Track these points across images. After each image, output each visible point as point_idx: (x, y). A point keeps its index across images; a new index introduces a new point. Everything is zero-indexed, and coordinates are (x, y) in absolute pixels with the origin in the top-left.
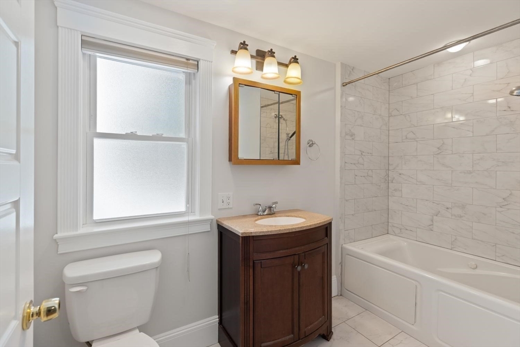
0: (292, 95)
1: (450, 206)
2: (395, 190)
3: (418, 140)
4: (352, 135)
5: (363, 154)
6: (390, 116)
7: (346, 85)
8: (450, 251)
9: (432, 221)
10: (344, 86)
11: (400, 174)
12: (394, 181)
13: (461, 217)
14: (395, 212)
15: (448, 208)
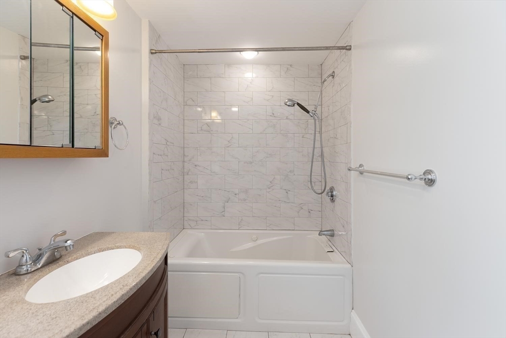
0: (95, 31)
1: (237, 191)
2: (191, 182)
3: (212, 132)
4: (159, 119)
5: (168, 144)
6: (185, 104)
7: (156, 53)
8: (237, 231)
9: (224, 207)
10: (152, 53)
11: (196, 166)
12: (190, 173)
13: (245, 200)
14: (191, 205)
15: (236, 194)
